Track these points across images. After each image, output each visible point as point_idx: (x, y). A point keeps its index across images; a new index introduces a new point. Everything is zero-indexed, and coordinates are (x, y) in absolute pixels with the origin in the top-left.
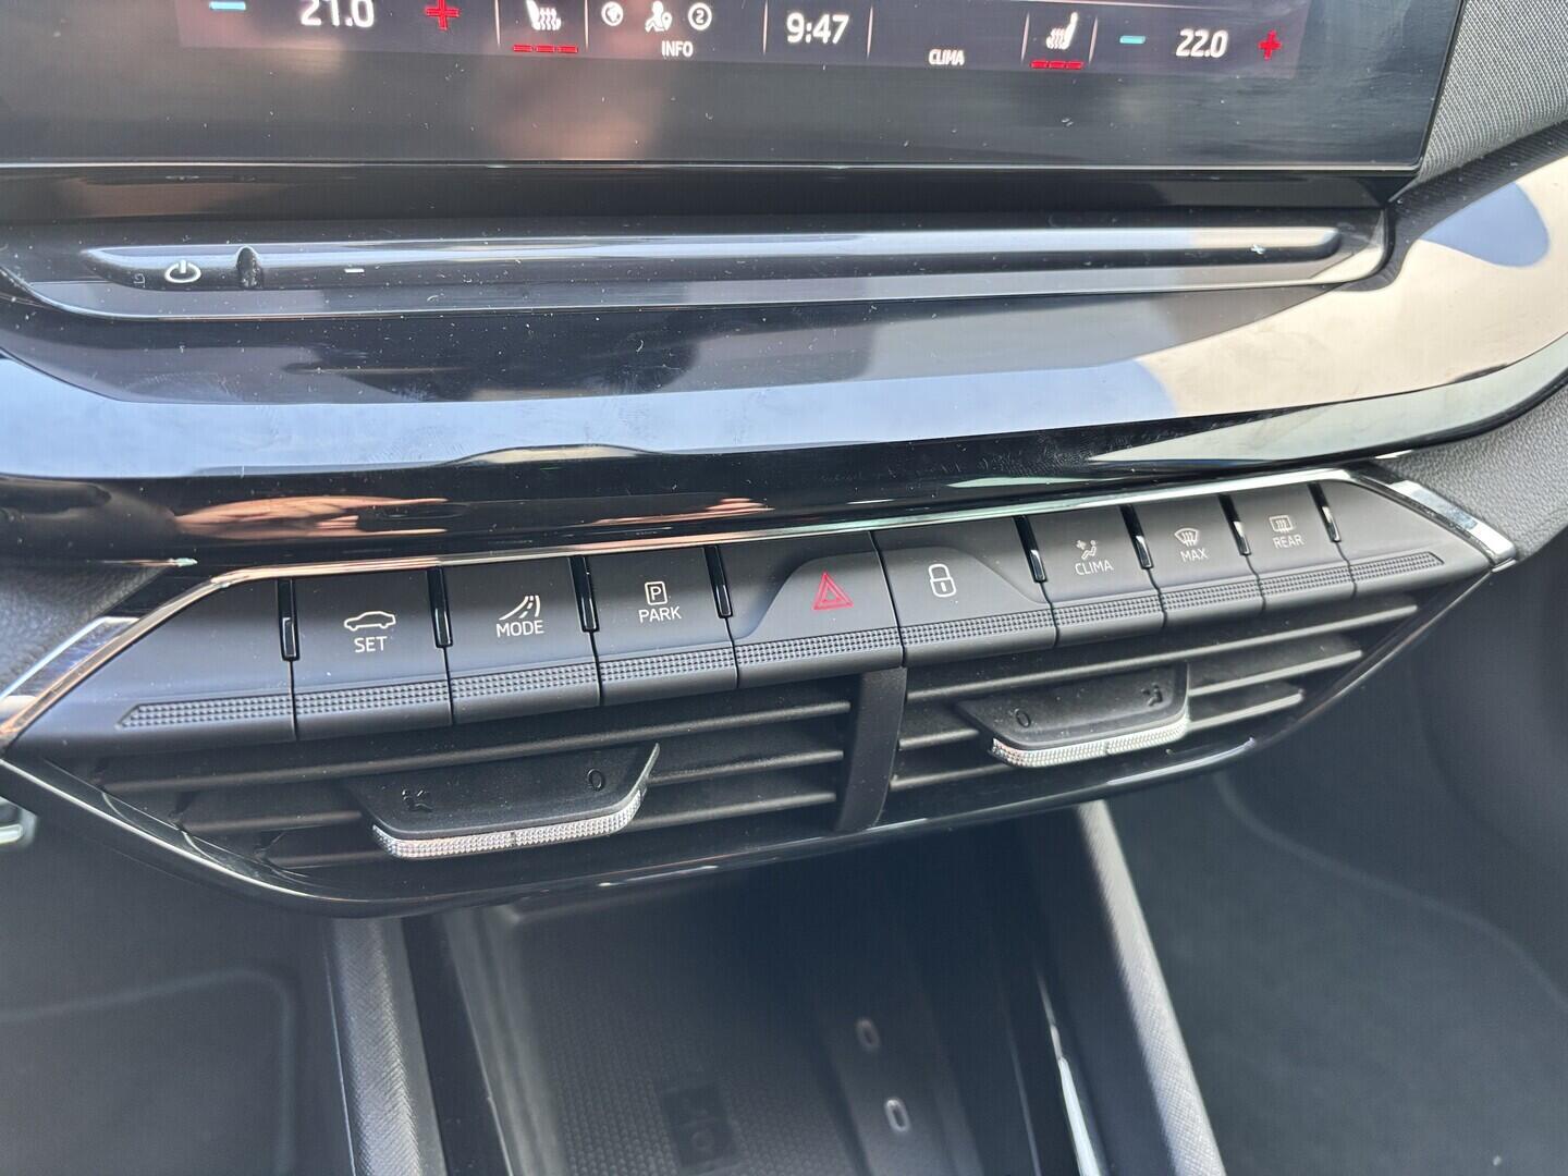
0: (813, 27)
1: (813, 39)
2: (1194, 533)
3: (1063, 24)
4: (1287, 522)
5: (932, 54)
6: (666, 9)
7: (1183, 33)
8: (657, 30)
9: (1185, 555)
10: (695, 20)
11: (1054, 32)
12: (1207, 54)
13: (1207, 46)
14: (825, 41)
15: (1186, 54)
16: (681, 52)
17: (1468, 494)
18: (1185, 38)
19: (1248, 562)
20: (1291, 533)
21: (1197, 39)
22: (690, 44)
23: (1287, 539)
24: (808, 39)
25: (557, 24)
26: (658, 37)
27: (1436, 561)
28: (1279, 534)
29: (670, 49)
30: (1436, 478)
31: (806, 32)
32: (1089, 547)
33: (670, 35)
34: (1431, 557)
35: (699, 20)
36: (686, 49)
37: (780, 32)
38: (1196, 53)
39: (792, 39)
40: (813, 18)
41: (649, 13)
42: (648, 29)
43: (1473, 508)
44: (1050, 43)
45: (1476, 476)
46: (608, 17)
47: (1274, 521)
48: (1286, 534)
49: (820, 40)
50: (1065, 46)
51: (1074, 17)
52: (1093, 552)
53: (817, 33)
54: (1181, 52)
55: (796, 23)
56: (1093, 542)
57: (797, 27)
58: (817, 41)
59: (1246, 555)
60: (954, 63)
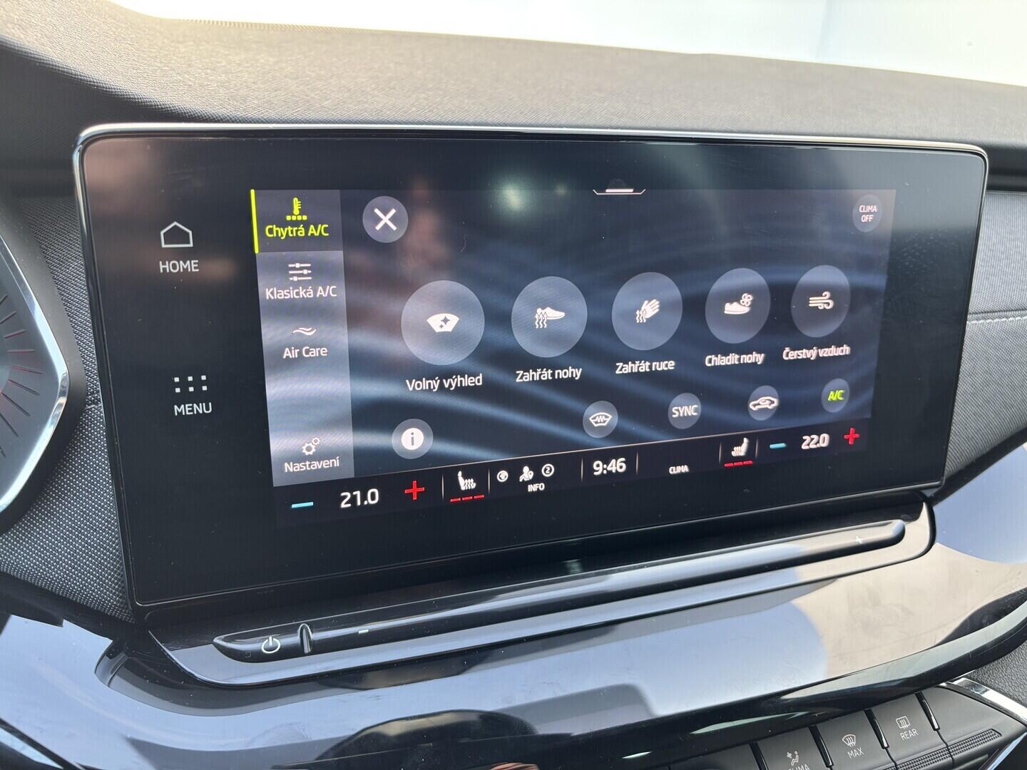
0: (607, 465)
1: (607, 471)
2: (853, 737)
3: (740, 444)
4: (906, 721)
5: (671, 468)
6: (530, 470)
7: (804, 438)
8: (525, 480)
9: (850, 754)
10: (545, 472)
11: (735, 448)
12: (818, 445)
13: (818, 442)
14: (614, 471)
15: (807, 447)
16: (538, 489)
17: (1007, 685)
18: (805, 440)
19: (888, 752)
20: (910, 728)
21: (812, 439)
22: (543, 485)
23: (908, 733)
24: (605, 472)
25: (473, 486)
26: (526, 483)
27: (997, 734)
28: (903, 730)
29: (532, 488)
30: (986, 676)
31: (604, 469)
32: (794, 756)
33: (532, 482)
34: (993, 732)
35: (547, 472)
36: (542, 487)
37: (590, 470)
38: (813, 446)
39: (596, 473)
40: (606, 462)
41: (522, 473)
42: (521, 480)
43: (1011, 694)
44: (734, 454)
45: (1009, 671)
46: (500, 478)
47: (898, 721)
48: (907, 730)
49: (611, 471)
50: (742, 454)
51: (746, 440)
52: (796, 760)
53: (609, 469)
54: (804, 447)
55: (598, 466)
56: (796, 753)
57: (599, 468)
58: (609, 473)
59: (886, 748)
60: (683, 471)
